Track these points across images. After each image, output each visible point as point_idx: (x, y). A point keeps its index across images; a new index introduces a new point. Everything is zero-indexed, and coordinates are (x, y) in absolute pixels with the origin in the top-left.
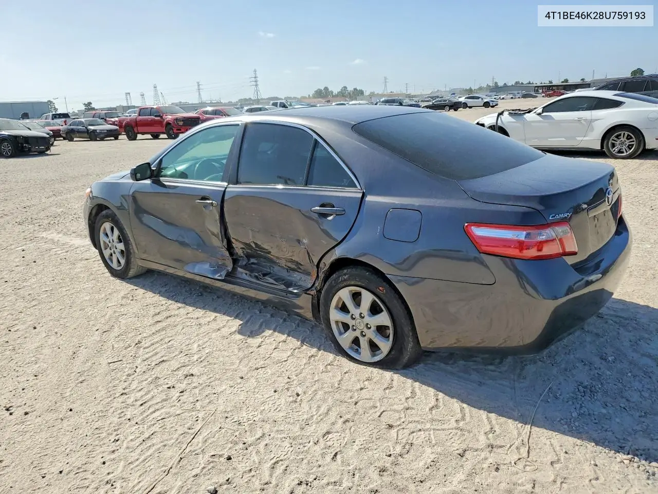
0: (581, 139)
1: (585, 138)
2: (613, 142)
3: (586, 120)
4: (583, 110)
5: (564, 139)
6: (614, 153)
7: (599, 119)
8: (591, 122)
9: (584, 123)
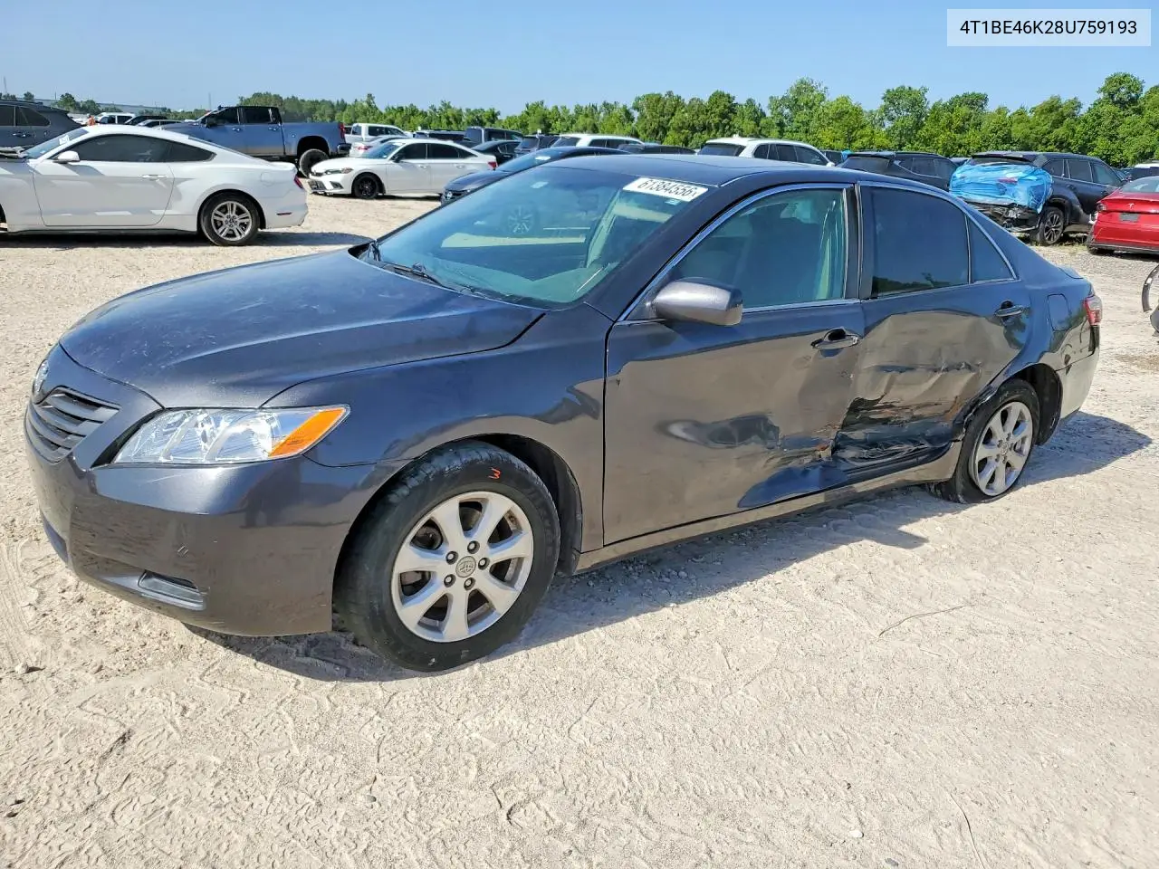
0: (161, 212)
1: (168, 212)
2: (217, 218)
3: (164, 180)
4: (145, 161)
5: (128, 213)
6: (222, 236)
7: (186, 180)
8: (174, 182)
9: (161, 183)
